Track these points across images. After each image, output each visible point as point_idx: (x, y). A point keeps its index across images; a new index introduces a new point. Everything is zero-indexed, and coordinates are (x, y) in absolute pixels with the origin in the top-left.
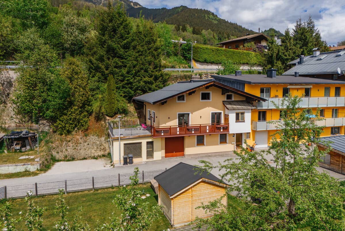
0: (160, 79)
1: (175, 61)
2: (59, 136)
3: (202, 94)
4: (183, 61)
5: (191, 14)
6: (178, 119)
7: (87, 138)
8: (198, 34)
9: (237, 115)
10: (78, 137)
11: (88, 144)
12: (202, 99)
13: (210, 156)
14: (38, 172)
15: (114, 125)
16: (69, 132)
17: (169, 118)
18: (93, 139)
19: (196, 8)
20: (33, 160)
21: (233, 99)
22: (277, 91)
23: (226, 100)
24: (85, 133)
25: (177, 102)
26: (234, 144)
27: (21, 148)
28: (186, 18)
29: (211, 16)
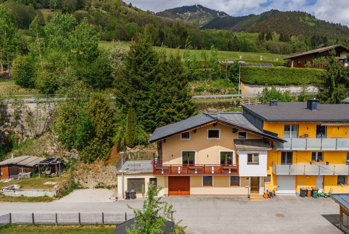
0: (184, 110)
1: (221, 84)
2: (84, 164)
3: (209, 131)
4: (230, 84)
5: (282, 18)
6: (182, 157)
7: (107, 168)
8: (286, 41)
9: (250, 156)
10: (99, 166)
11: (106, 174)
12: (209, 137)
13: (218, 198)
14: (54, 198)
15: (131, 156)
16: (92, 161)
17: (172, 156)
18: (112, 169)
19: (289, 11)
20: (53, 186)
21: (247, 138)
22: (308, 129)
23: (238, 139)
24: (106, 162)
25: (181, 139)
26: (248, 187)
27: (51, 173)
28: (276, 23)
29: (307, 18)
